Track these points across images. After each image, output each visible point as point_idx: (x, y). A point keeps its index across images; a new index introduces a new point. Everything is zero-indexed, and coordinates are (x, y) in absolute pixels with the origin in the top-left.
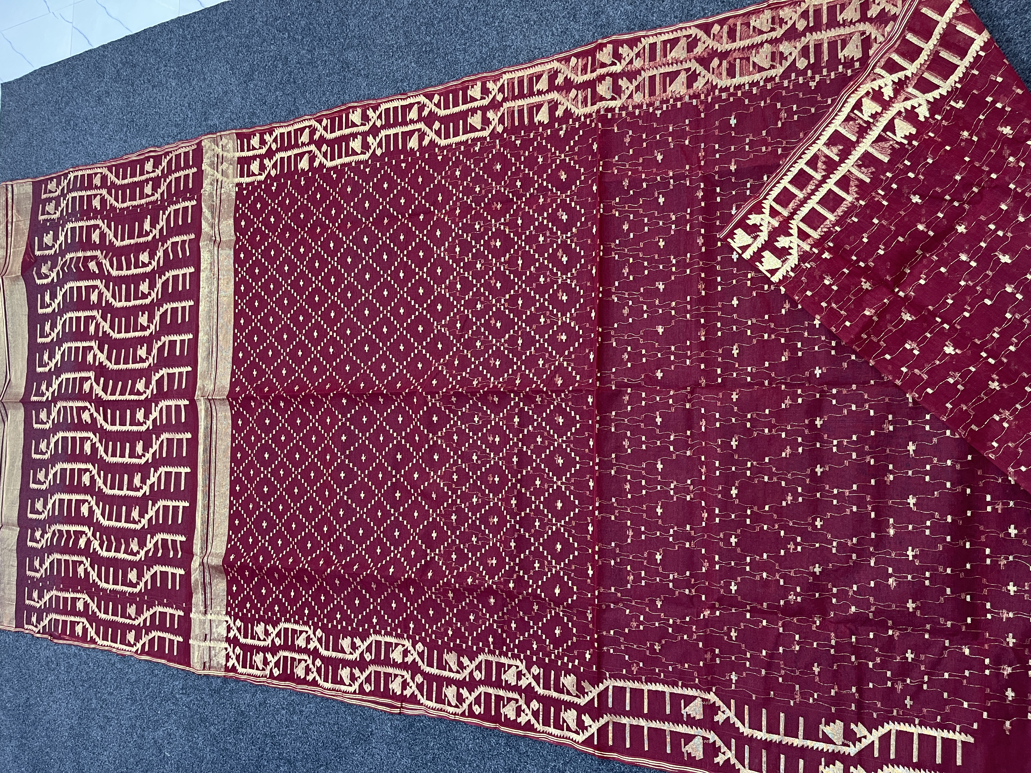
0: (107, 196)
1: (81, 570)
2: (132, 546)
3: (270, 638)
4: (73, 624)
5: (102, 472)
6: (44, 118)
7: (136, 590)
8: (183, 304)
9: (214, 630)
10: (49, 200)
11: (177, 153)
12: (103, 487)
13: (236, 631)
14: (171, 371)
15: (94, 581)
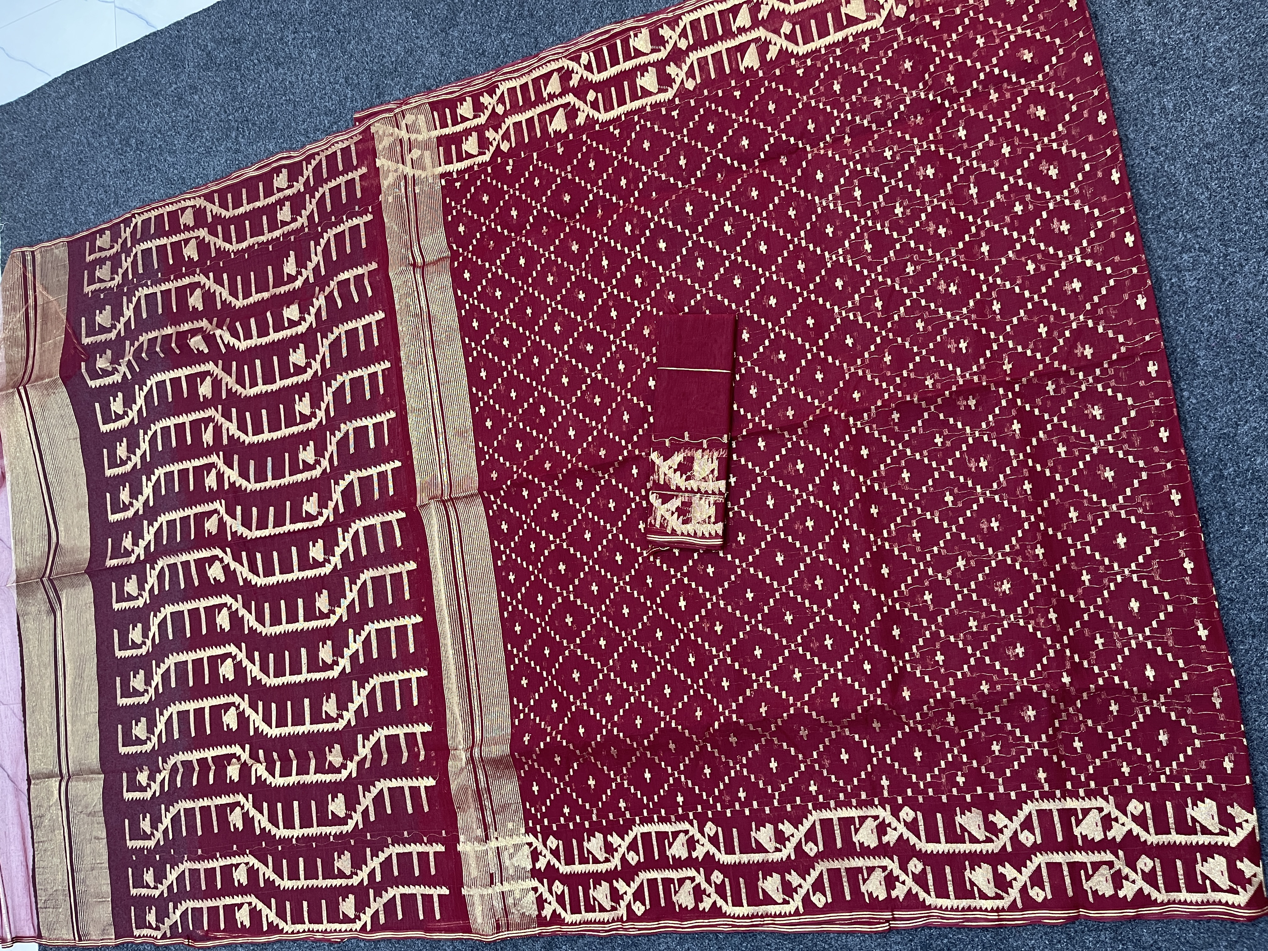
0: (208, 238)
1: (236, 819)
2: (330, 758)
3: (617, 856)
4: (230, 910)
5: (256, 654)
6: (79, 143)
7: (349, 827)
8: (372, 369)
9: (507, 863)
10: (101, 262)
11: (329, 152)
12: (260, 676)
13: (549, 856)
14: (364, 473)
15: (263, 830)
